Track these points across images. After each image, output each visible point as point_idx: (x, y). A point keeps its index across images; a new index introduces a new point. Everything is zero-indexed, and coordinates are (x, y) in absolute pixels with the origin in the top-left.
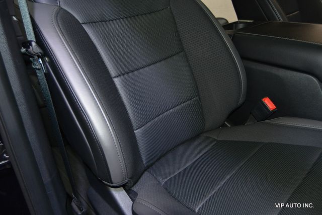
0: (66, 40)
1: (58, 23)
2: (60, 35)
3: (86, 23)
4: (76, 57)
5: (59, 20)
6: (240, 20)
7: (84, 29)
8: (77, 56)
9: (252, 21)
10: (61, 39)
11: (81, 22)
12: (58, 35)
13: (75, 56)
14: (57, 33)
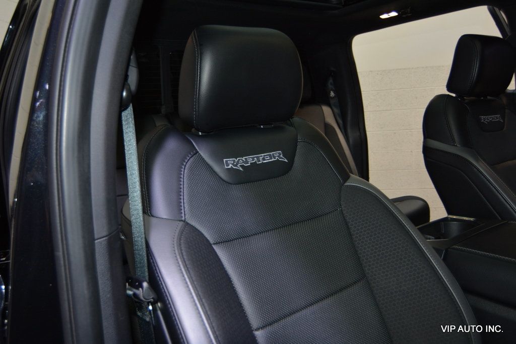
0: (190, 278)
1: (181, 250)
2: (183, 269)
3: (219, 243)
4: (204, 307)
5: (182, 246)
6: (451, 216)
7: (216, 253)
8: (206, 304)
9: (472, 219)
10: (183, 276)
11: (212, 241)
12: (181, 270)
13: (202, 305)
14: (179, 266)
